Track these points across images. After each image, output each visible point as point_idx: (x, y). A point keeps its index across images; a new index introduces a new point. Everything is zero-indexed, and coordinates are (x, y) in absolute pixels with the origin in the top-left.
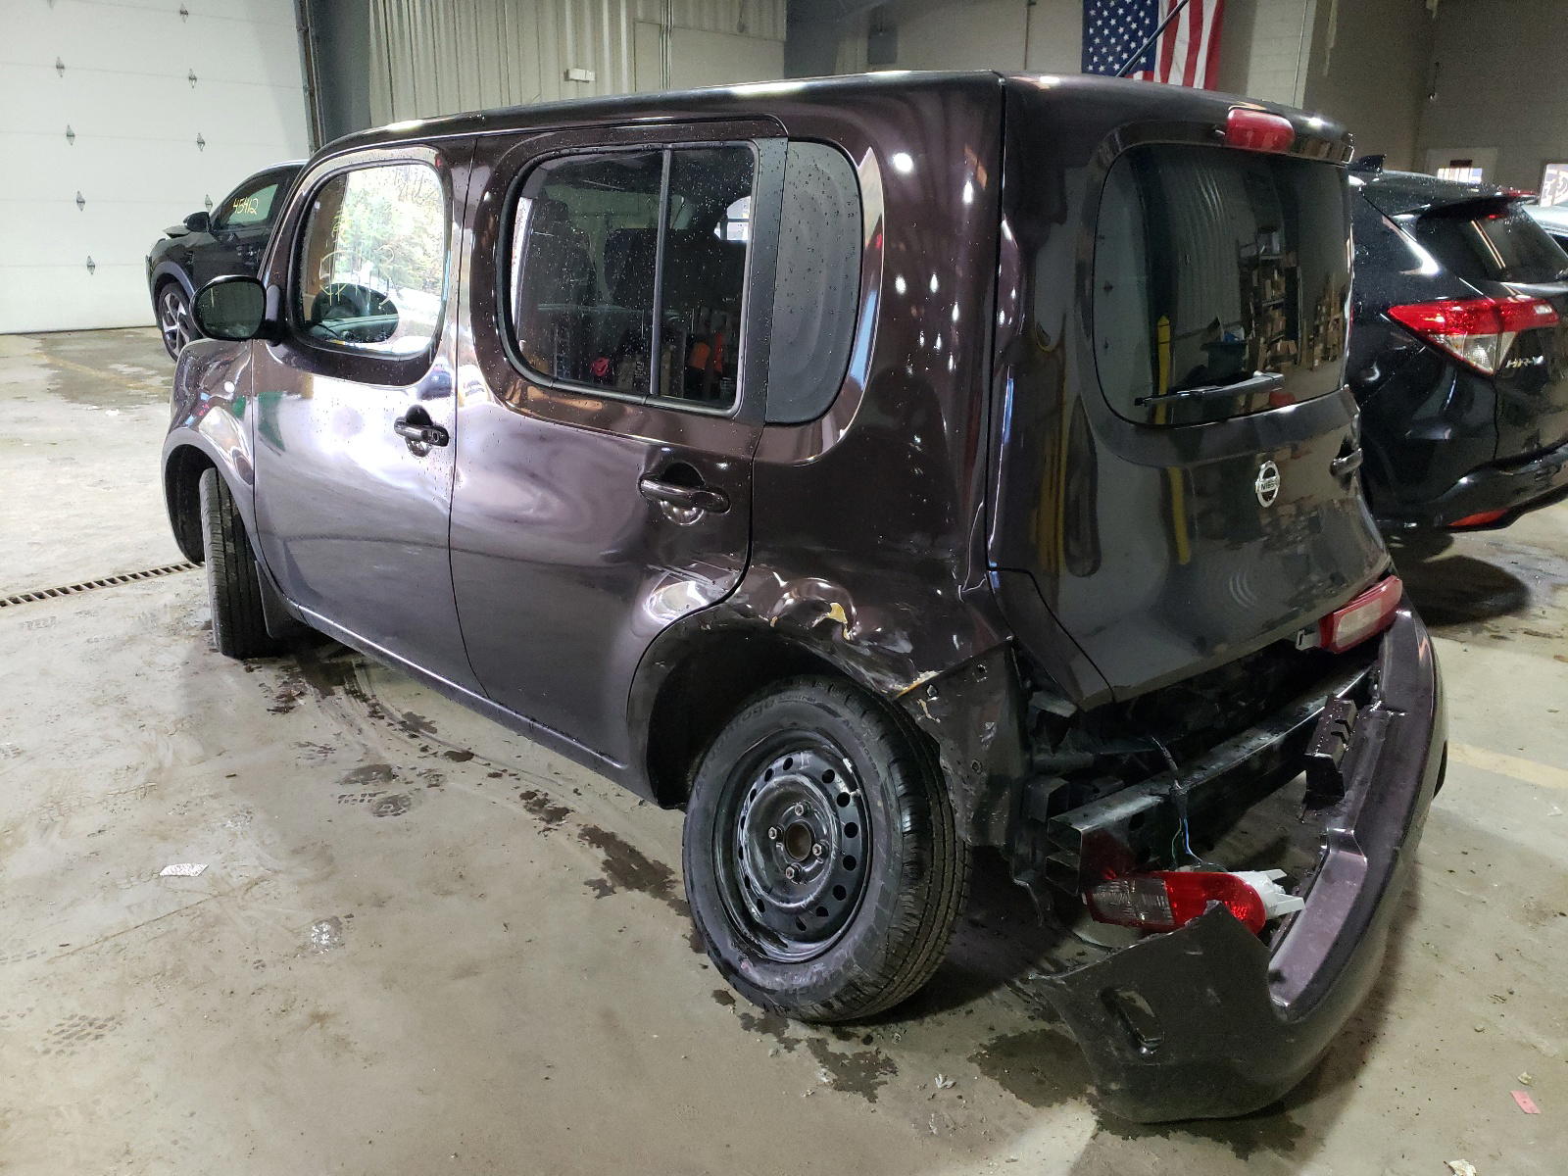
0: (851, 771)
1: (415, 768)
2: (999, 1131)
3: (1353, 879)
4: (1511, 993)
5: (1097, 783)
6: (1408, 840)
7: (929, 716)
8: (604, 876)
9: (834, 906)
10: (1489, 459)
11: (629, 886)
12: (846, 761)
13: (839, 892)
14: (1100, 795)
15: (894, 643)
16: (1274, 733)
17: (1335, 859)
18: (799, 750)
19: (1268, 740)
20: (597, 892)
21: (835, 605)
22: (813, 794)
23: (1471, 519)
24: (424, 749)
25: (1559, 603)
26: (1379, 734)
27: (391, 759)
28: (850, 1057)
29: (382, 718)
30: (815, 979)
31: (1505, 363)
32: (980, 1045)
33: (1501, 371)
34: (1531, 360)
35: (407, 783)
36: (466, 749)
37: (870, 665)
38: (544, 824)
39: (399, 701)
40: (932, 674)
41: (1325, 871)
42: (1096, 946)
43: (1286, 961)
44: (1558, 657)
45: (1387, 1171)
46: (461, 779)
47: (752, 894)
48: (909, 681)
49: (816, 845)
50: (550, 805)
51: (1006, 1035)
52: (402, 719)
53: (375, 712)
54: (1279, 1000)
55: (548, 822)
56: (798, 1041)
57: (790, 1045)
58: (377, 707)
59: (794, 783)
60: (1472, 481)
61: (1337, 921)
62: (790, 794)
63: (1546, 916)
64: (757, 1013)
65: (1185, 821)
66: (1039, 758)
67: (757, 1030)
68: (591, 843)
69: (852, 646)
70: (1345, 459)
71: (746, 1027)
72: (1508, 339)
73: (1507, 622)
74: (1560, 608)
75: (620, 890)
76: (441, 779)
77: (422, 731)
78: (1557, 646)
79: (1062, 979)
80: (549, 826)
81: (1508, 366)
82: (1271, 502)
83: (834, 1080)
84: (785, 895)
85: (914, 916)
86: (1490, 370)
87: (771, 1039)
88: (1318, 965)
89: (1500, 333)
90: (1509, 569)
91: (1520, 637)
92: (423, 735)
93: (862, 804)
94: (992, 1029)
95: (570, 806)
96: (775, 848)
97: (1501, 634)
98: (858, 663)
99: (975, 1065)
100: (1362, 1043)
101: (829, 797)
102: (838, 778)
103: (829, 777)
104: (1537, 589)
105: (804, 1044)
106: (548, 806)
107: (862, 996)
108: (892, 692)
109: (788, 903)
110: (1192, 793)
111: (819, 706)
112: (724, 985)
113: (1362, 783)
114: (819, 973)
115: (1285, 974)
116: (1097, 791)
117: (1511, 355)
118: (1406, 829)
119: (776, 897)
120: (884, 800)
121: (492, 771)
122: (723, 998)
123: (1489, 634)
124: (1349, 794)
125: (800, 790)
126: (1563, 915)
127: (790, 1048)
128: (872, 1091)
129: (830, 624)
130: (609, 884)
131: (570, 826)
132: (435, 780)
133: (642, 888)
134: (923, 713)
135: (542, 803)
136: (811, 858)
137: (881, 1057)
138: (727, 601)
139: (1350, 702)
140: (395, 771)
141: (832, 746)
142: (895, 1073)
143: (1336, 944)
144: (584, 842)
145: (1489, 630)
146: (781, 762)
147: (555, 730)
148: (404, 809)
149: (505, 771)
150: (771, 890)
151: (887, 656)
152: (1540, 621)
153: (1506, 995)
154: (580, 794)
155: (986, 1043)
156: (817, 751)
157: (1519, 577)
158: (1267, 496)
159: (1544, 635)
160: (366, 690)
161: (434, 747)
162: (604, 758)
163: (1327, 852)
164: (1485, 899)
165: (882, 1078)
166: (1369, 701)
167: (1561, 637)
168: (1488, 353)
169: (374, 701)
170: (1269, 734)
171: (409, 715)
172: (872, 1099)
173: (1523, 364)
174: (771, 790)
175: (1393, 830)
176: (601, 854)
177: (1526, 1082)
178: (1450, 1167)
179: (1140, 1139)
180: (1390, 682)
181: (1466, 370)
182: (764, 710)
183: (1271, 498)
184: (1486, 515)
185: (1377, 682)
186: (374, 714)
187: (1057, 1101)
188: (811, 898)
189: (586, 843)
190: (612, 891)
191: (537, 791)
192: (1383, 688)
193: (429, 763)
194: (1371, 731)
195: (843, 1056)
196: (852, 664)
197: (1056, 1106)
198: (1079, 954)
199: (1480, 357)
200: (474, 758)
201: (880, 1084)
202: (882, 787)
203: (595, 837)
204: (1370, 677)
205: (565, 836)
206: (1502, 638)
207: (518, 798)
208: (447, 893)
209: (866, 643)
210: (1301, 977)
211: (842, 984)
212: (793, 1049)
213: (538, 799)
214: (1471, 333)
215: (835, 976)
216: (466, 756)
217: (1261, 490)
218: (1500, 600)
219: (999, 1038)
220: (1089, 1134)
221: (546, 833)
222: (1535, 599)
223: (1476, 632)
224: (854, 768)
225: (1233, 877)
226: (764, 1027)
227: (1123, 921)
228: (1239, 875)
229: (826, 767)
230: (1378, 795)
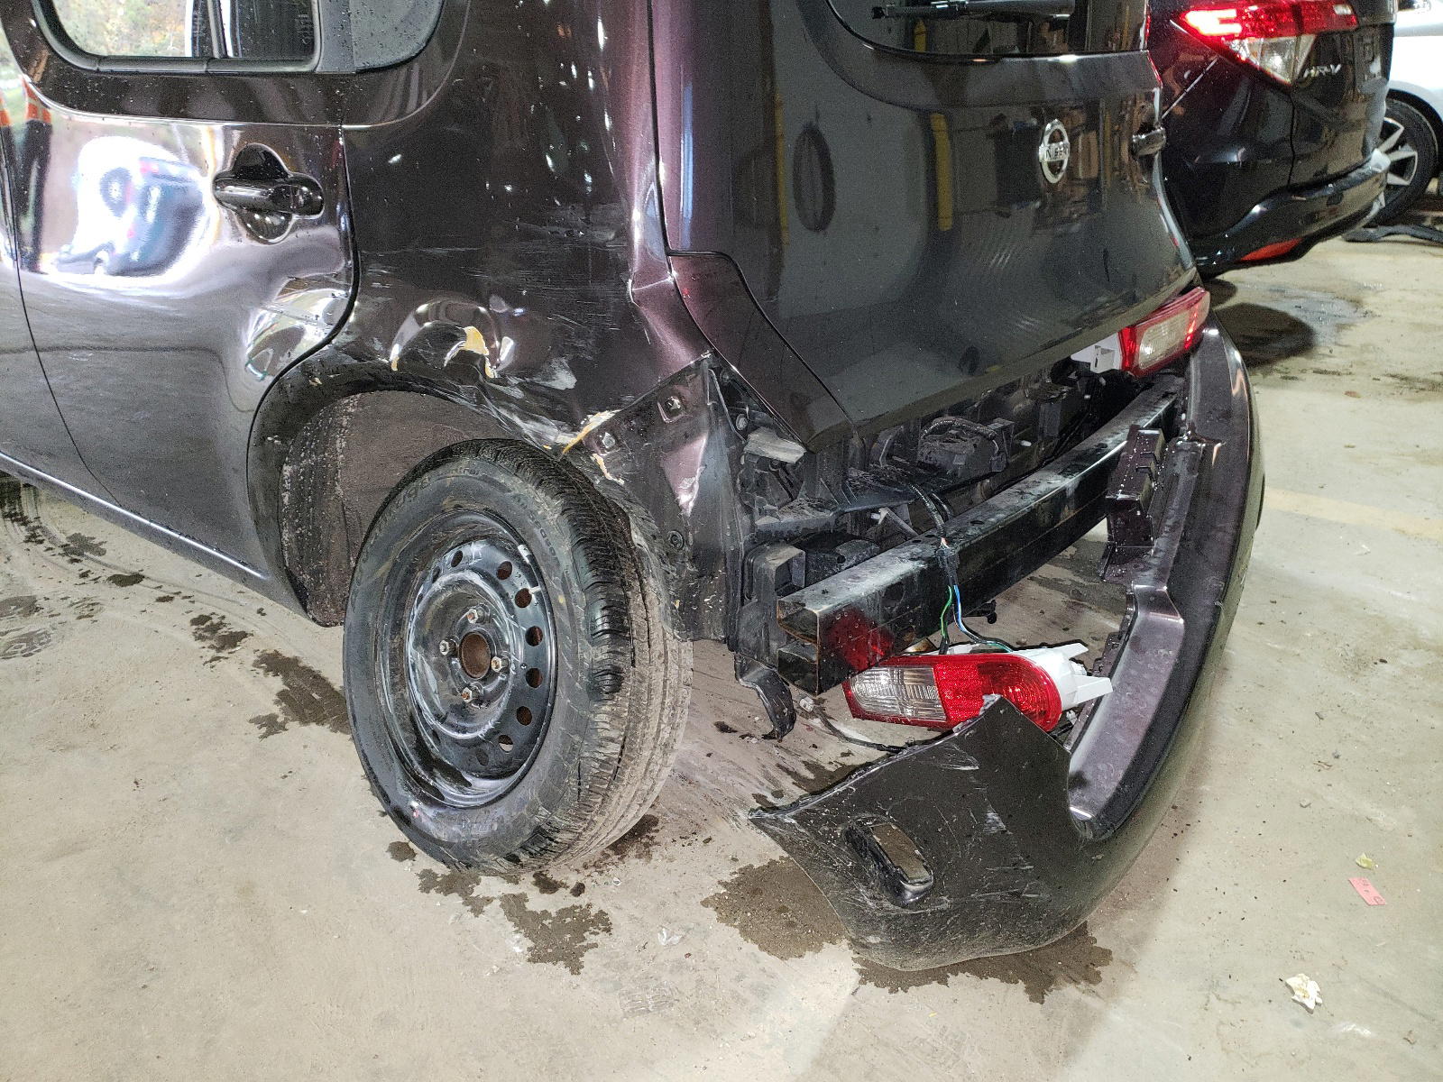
0: (528, 561)
1: (66, 598)
2: (736, 997)
3: (1166, 646)
4: (1337, 757)
5: (841, 550)
6: (1231, 590)
7: (609, 476)
8: (276, 710)
9: (520, 732)
10: (1285, 183)
11: (304, 720)
12: (521, 548)
13: (523, 715)
14: (845, 565)
15: (550, 376)
16: (1065, 473)
17: (1145, 623)
18: (468, 541)
19: (1056, 482)
20: (264, 730)
21: (470, 330)
22: (486, 595)
23: (1264, 251)
24: (84, 575)
25: (1344, 341)
26: (1191, 470)
27: (38, 589)
28: (554, 915)
29: (41, 542)
30: (495, 827)
31: (1303, 71)
32: (719, 883)
33: (1299, 80)
34: (1329, 67)
35: (52, 616)
36: (137, 570)
37: (527, 414)
38: (213, 653)
39: (62, 522)
40: (606, 416)
41: (1135, 637)
42: (864, 743)
43: (1092, 757)
44: (1349, 393)
45: (1213, 998)
46: (120, 607)
47: (425, 724)
48: (575, 428)
49: (495, 658)
50: (225, 629)
51: (751, 866)
52: (65, 542)
53: (34, 536)
54: (1079, 812)
55: (219, 650)
56: (489, 900)
57: (477, 907)
58: (38, 531)
59: (462, 582)
60: (1265, 209)
61: (1151, 701)
62: (461, 598)
63: (1366, 665)
64: (441, 869)
65: (956, 587)
66: (762, 522)
67: (438, 891)
68: (267, 671)
69: (498, 387)
70: (1144, 137)
71: (425, 888)
72: (1307, 41)
73: (1295, 363)
74: (1346, 346)
75: (294, 726)
76: (96, 608)
77: (88, 554)
78: (1347, 383)
79: (793, 817)
80: (220, 655)
81: (1306, 75)
82: (1060, 176)
83: (530, 949)
84: (462, 724)
85: (612, 740)
86: (1287, 80)
87: (455, 900)
88: (1128, 762)
89: (1299, 35)
90: (1293, 313)
91: (1310, 377)
92: (88, 558)
93: (546, 601)
94: (735, 860)
95: (249, 628)
96: (450, 666)
97: (1291, 375)
98: (511, 411)
99: (711, 909)
100: (1176, 835)
101: (504, 596)
102: (515, 570)
103: (504, 572)
104: (1322, 331)
105: (497, 903)
106: (223, 631)
107: (553, 844)
108: (558, 448)
109: (464, 732)
110: (965, 555)
111: (485, 479)
112: (401, 837)
113: (1173, 528)
114: (500, 820)
115: (1088, 776)
116: (842, 560)
117: (1307, 65)
118: (1227, 579)
119: (452, 726)
120: (567, 594)
121: (162, 594)
122: (400, 852)
123: (1279, 375)
124: (1159, 543)
125: (470, 591)
126: (1385, 662)
127: (477, 911)
128: (577, 958)
129: (466, 358)
130: (280, 720)
131: (246, 653)
132: (89, 609)
133: (320, 722)
134: (602, 474)
135: (214, 629)
136: (491, 675)
137: (593, 911)
138: (334, 341)
139: (1156, 432)
140: (41, 602)
141: (506, 532)
142: (608, 930)
143: (1151, 730)
144: (259, 670)
145: (1279, 372)
146: (450, 556)
147: (193, 539)
148: (39, 647)
149: (178, 593)
150: (445, 718)
151: (544, 395)
152: (1327, 360)
153: (1332, 761)
154: (264, 614)
155: (727, 879)
156: (491, 539)
157: (1304, 320)
158: (1054, 168)
159: (1334, 373)
160: (29, 512)
161: (97, 571)
162: (246, 569)
163: (1135, 615)
164: (1298, 651)
165: (591, 939)
166: (1177, 434)
167: (1350, 373)
168: (1283, 61)
169: (36, 524)
170: (1061, 477)
171: (75, 538)
172: (576, 969)
173: (1321, 74)
174: (436, 595)
175: (1212, 581)
176: (277, 683)
177: (1365, 865)
178: (1287, 985)
179: (912, 989)
180: (1201, 408)
181: (1262, 79)
182: (420, 491)
183: (1059, 171)
184: (1279, 245)
185: (1185, 411)
186: (33, 538)
187: (810, 949)
188: (490, 725)
189: (261, 671)
190: (282, 727)
191: (214, 613)
192: (1191, 418)
193: (88, 590)
194: (1181, 467)
195: (545, 914)
196: (504, 412)
197: (808, 955)
198: (844, 755)
199: (1275, 65)
200: (144, 582)
201: (587, 948)
202: (563, 577)
203: (274, 663)
204: (1176, 407)
205: (238, 666)
206: (1293, 378)
207: (187, 623)
208: (70, 747)
209: (514, 381)
210: (1107, 781)
211: (528, 832)
212: (481, 911)
213: (212, 624)
214: (1268, 35)
215: (518, 823)
216: (136, 578)
217: (1047, 159)
218: (1289, 343)
219: (743, 871)
220: (850, 990)
221: (214, 663)
222: (1321, 340)
223: (1265, 375)
224: (532, 557)
225: (1017, 661)
226: (448, 886)
227: (887, 718)
228: (1026, 655)
229: (502, 559)
230: (1193, 541)
